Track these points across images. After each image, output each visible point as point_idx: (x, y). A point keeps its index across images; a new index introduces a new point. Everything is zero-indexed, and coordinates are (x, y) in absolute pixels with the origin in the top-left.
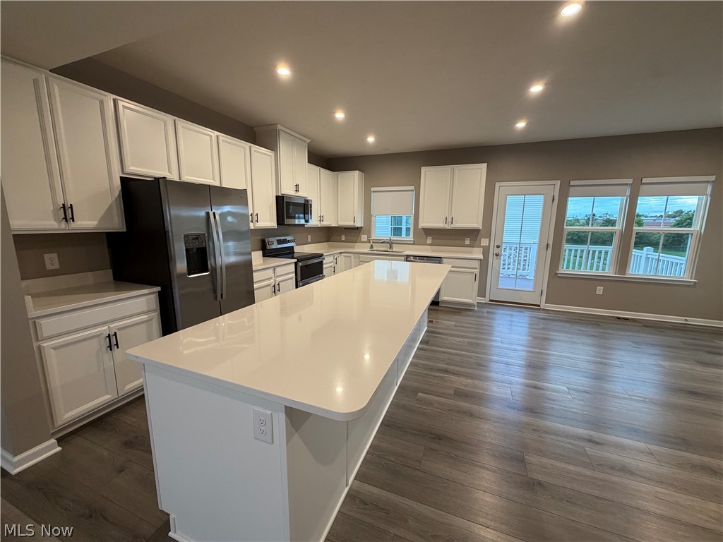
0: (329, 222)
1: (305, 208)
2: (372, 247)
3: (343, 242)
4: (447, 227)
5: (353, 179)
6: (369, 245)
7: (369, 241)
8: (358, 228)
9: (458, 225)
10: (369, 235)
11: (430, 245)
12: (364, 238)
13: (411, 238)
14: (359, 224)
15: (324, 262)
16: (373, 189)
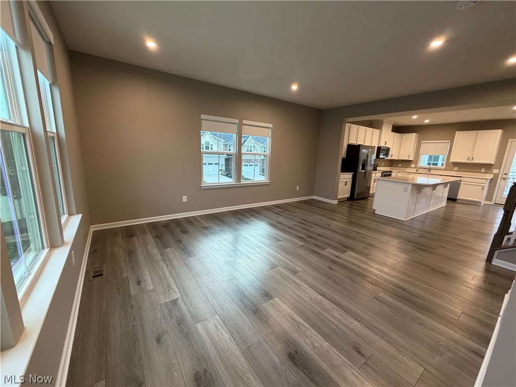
0: (395, 157)
1: (387, 151)
2: (417, 170)
3: (400, 167)
4: (468, 162)
5: (412, 137)
6: (416, 169)
7: (416, 168)
8: (410, 161)
9: (477, 161)
10: (416, 164)
11: (456, 171)
12: (413, 166)
13: (444, 167)
14: (410, 159)
15: (392, 174)
16: (422, 142)
